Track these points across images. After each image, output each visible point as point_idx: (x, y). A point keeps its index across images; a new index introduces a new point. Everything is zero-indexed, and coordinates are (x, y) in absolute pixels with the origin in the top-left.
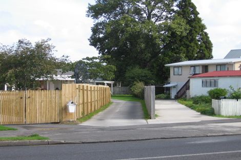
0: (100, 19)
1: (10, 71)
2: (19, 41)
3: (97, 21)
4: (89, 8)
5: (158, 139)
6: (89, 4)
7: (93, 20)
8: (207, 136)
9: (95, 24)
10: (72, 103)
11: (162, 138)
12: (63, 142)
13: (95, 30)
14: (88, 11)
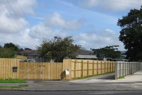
0: (124, 27)
1: (49, 52)
2: (55, 37)
3: (123, 28)
4: (119, 21)
5: (83, 90)
6: (119, 19)
7: (121, 27)
8: (115, 90)
9: (122, 29)
10: (68, 69)
11: (85, 90)
12: (25, 90)
13: (122, 33)
14: (118, 23)
